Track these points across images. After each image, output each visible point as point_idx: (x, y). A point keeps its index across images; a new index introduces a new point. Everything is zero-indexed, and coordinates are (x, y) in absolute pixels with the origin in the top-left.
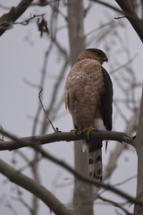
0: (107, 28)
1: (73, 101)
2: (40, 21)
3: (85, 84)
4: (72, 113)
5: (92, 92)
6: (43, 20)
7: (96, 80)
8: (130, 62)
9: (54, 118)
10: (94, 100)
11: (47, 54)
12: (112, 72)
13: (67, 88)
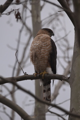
0: (53, 16)
1: (35, 58)
2: (17, 13)
3: (41, 48)
4: (34, 65)
5: (45, 53)
6: (18, 12)
7: (47, 46)
8: (66, 35)
9: (24, 67)
10: (46, 57)
11: (21, 31)
12: (56, 41)
13: (31, 50)
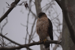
0: (49, 5)
1: (39, 31)
2: (25, 4)
4: (39, 35)
7: (46, 23)
8: (58, 16)
11: (28, 15)
12: (52, 20)
